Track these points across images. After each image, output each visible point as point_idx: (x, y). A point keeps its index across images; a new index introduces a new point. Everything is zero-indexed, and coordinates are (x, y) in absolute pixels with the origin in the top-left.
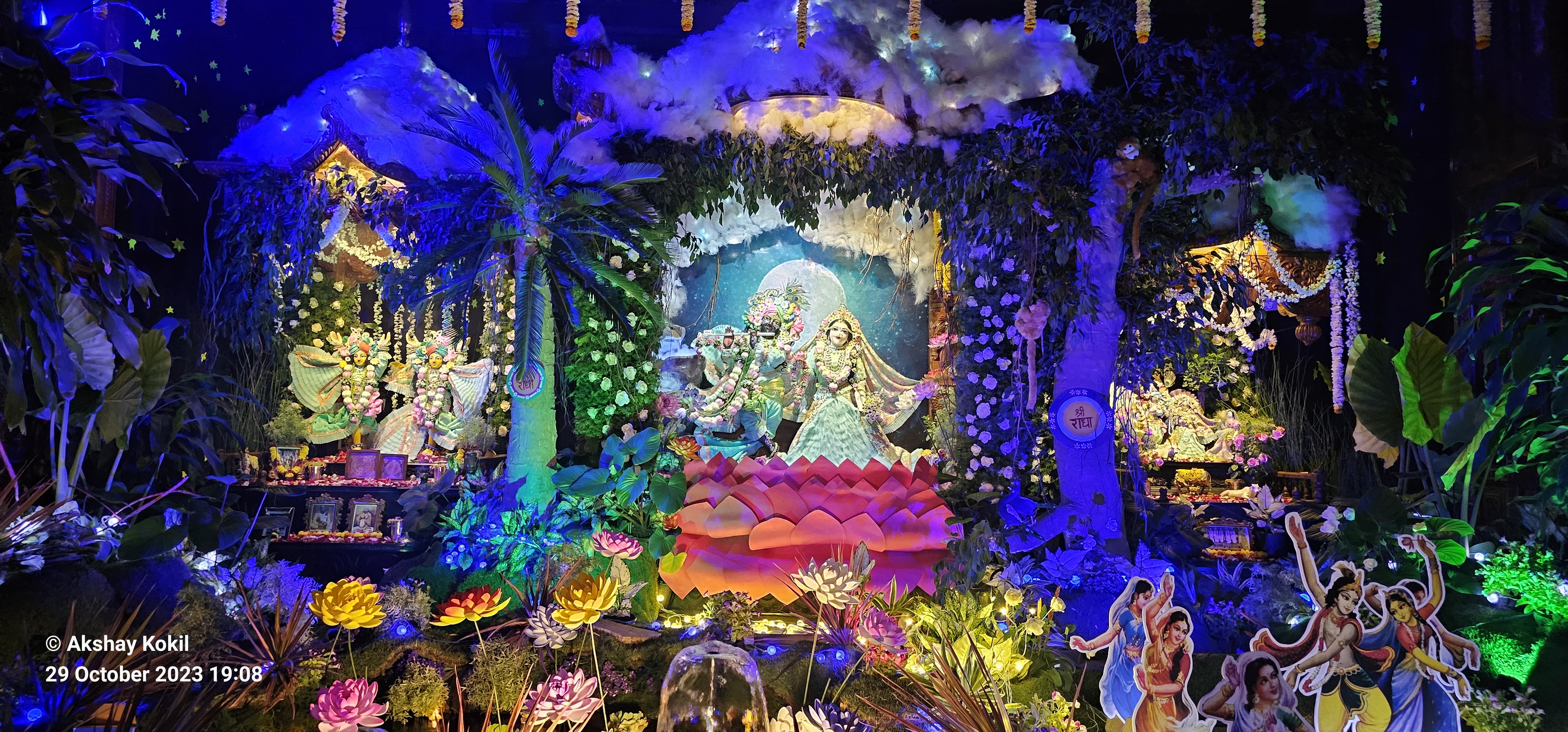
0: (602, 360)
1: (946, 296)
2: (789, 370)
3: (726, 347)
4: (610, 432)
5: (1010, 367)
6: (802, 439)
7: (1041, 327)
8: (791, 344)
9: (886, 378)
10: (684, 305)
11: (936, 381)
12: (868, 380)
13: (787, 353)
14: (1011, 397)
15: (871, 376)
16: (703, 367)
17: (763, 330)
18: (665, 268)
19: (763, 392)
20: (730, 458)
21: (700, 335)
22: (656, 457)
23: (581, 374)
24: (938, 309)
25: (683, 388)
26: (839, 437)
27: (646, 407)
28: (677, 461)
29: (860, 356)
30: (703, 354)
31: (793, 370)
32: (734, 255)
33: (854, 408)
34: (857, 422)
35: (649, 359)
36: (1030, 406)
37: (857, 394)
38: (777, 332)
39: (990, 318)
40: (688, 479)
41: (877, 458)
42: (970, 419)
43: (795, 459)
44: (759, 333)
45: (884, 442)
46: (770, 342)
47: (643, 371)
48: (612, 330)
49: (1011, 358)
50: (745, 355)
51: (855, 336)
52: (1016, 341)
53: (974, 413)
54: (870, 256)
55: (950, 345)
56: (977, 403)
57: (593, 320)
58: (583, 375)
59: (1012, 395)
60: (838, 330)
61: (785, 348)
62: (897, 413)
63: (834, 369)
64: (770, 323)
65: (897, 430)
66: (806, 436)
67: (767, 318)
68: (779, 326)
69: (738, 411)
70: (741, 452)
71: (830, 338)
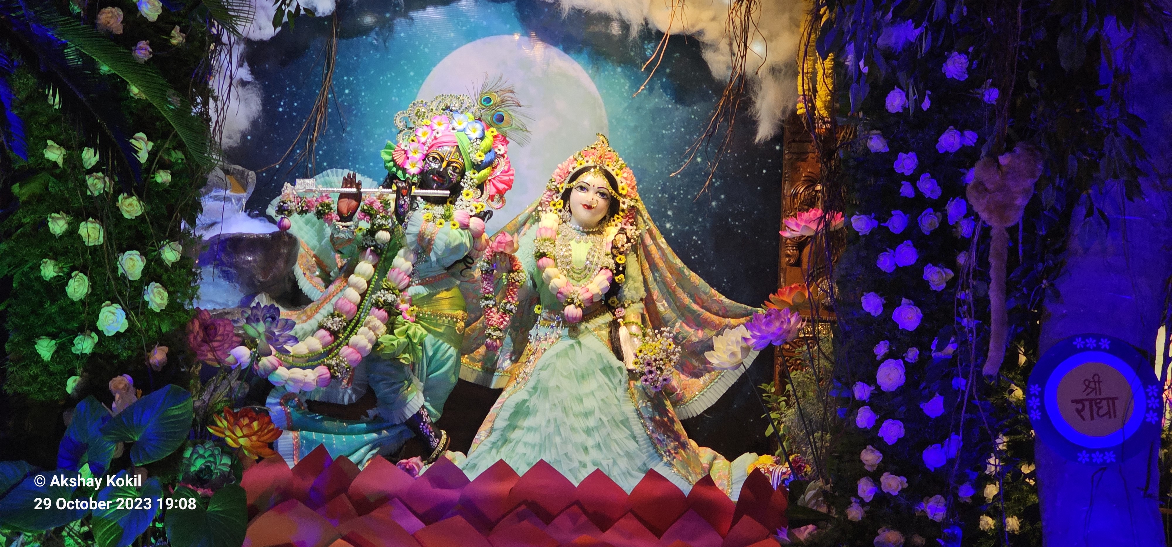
0: (72, 233)
1: (822, 128)
2: (477, 274)
3: (343, 219)
4: (82, 391)
5: (951, 284)
6: (500, 424)
7: (1021, 202)
8: (484, 216)
9: (687, 301)
10: (254, 123)
11: (794, 308)
12: (648, 302)
13: (476, 236)
14: (949, 350)
15: (656, 293)
16: (291, 259)
17: (423, 184)
18: (217, 39)
19: (418, 319)
20: (344, 459)
21: (287, 188)
22: (182, 450)
23: (22, 262)
24: (802, 156)
25: (245, 303)
26: (581, 423)
27: (163, 339)
28: (226, 460)
29: (634, 248)
30: (294, 230)
31: (488, 274)
32: (369, 20)
33: (616, 363)
34: (620, 392)
35: (175, 235)
36: (988, 368)
37: (623, 332)
38: (456, 190)
39: (913, 179)
40: (250, 501)
41: (661, 469)
42: (861, 391)
43: (484, 467)
44: (415, 191)
45: (677, 437)
46: (439, 210)
47: (159, 261)
48: (95, 169)
49: (952, 265)
50: (383, 236)
51: (625, 204)
52: (966, 229)
53: (871, 379)
54: (664, 34)
55: (826, 232)
56: (878, 358)
57: (56, 145)
58: (28, 266)
59: (952, 343)
60: (588, 190)
61: (471, 226)
62: (707, 376)
63: (575, 275)
64: (441, 170)
65: (705, 412)
66: (509, 419)
67: (434, 158)
68: (460, 177)
69: (363, 358)
70: (367, 447)
71: (569, 206)
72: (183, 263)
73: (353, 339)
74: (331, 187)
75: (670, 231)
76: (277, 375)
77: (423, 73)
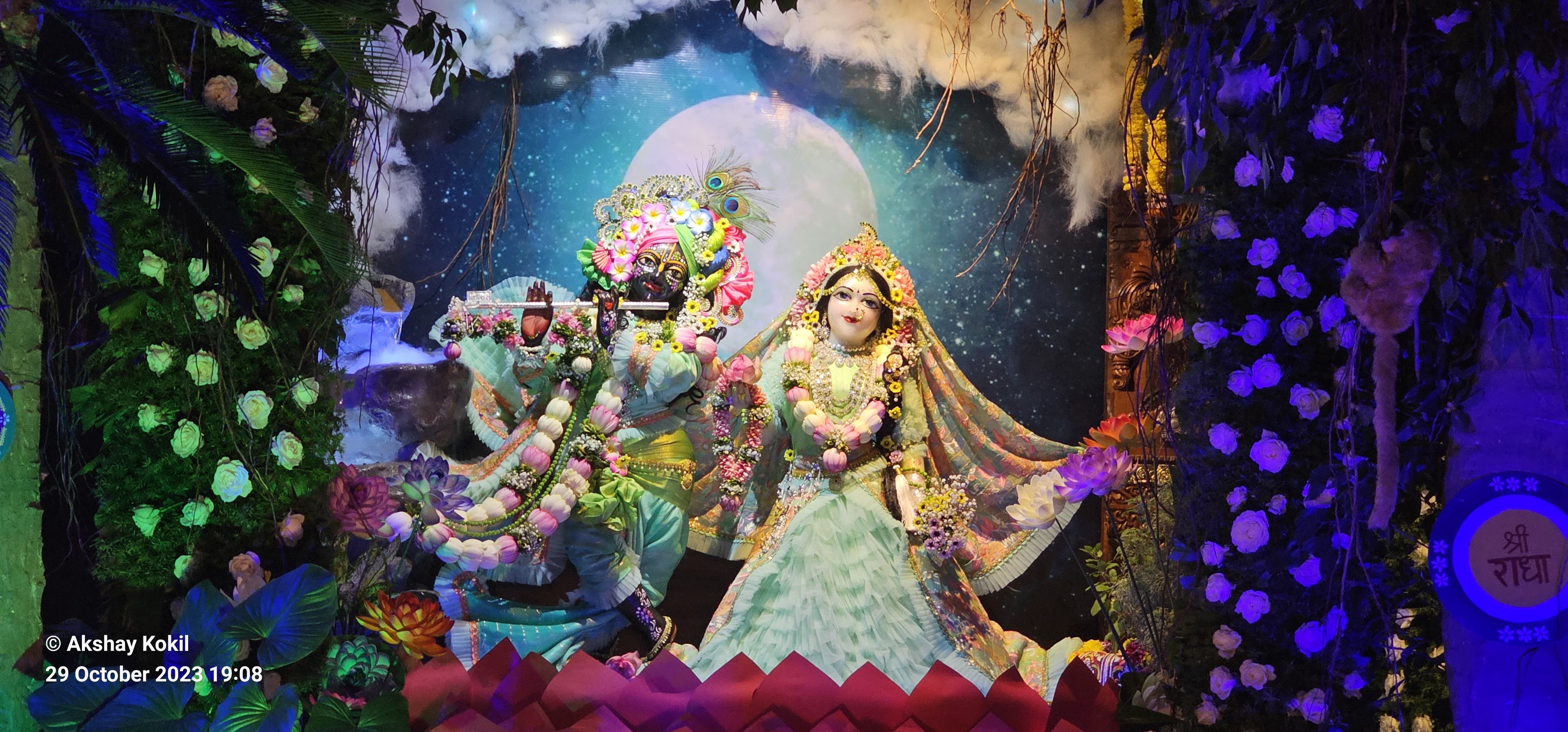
0: (178, 369)
1: (1155, 208)
2: (708, 410)
3: (529, 342)
4: (195, 575)
5: (1326, 410)
6: (742, 606)
7: (1412, 300)
8: (716, 334)
9: (984, 439)
10: (412, 220)
11: (1122, 446)
12: (933, 441)
13: (705, 361)
14: (1327, 497)
15: (943, 431)
16: (462, 396)
17: (633, 295)
18: (360, 112)
19: (631, 472)
20: (535, 657)
21: (456, 303)
22: (324, 649)
23: (114, 409)
24: (1131, 245)
25: (404, 455)
26: (846, 603)
27: (297, 505)
28: (384, 661)
29: (913, 373)
30: (466, 359)
31: (721, 410)
32: (559, 80)
33: (892, 523)
34: (898, 561)
35: (309, 370)
36: (1376, 520)
37: (900, 482)
38: (677, 301)
39: (1273, 273)
40: (414, 713)
41: (952, 661)
42: (1211, 553)
43: (720, 662)
44: (623, 303)
45: (974, 618)
46: (655, 328)
47: (291, 403)
48: (205, 286)
49: (1328, 385)
50: (582, 363)
51: (900, 315)
52: (1343, 336)
53: (1223, 538)
54: (945, 89)
55: (1160, 345)
56: (1233, 510)
57: (154, 256)
58: (122, 413)
59: (1329, 488)
60: (850, 298)
61: (699, 348)
62: (1012, 537)
63: (837, 410)
64: (657, 275)
65: (1010, 584)
66: (753, 600)
67: (647, 260)
68: (682, 284)
69: (559, 524)
70: (567, 641)
71: (827, 319)
72: (320, 405)
73: (546, 500)
74: (514, 301)
75: (961, 348)
76: (447, 548)
77: (631, 148)
